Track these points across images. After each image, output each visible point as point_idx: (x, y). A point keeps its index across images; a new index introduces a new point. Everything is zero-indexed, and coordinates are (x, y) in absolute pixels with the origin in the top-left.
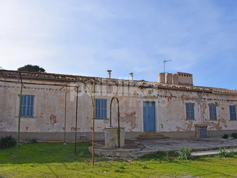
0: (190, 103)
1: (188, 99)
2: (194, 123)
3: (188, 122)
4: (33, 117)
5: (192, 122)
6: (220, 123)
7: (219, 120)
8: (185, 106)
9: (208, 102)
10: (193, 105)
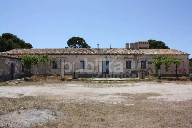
0: (129, 61)
1: (127, 59)
2: (130, 70)
3: (127, 70)
4: (57, 68)
5: (129, 70)
6: (148, 70)
7: (148, 69)
8: (126, 62)
9: (141, 60)
10: (130, 62)
